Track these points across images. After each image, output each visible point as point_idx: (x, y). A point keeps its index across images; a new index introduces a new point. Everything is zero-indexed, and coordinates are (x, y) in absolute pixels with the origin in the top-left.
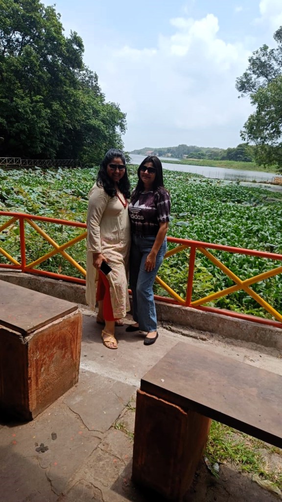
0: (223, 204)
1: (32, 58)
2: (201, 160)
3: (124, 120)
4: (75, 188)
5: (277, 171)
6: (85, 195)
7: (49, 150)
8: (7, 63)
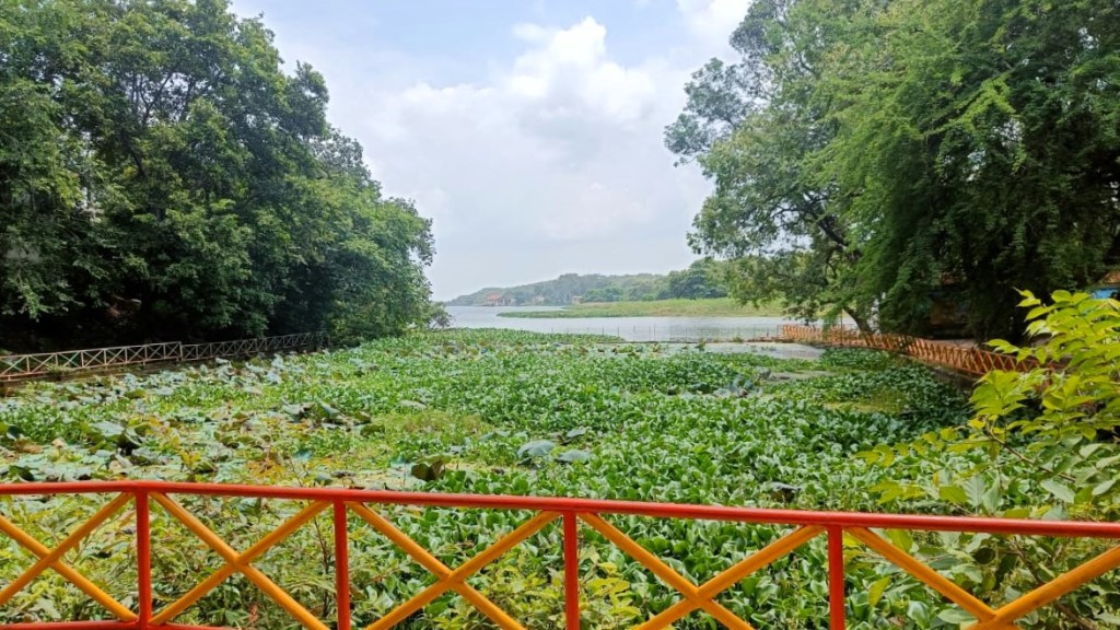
0: (668, 398)
1: (209, 123)
2: (614, 304)
3: (428, 233)
4: (313, 400)
5: (785, 312)
6: (336, 415)
7: (250, 317)
8: (151, 138)
